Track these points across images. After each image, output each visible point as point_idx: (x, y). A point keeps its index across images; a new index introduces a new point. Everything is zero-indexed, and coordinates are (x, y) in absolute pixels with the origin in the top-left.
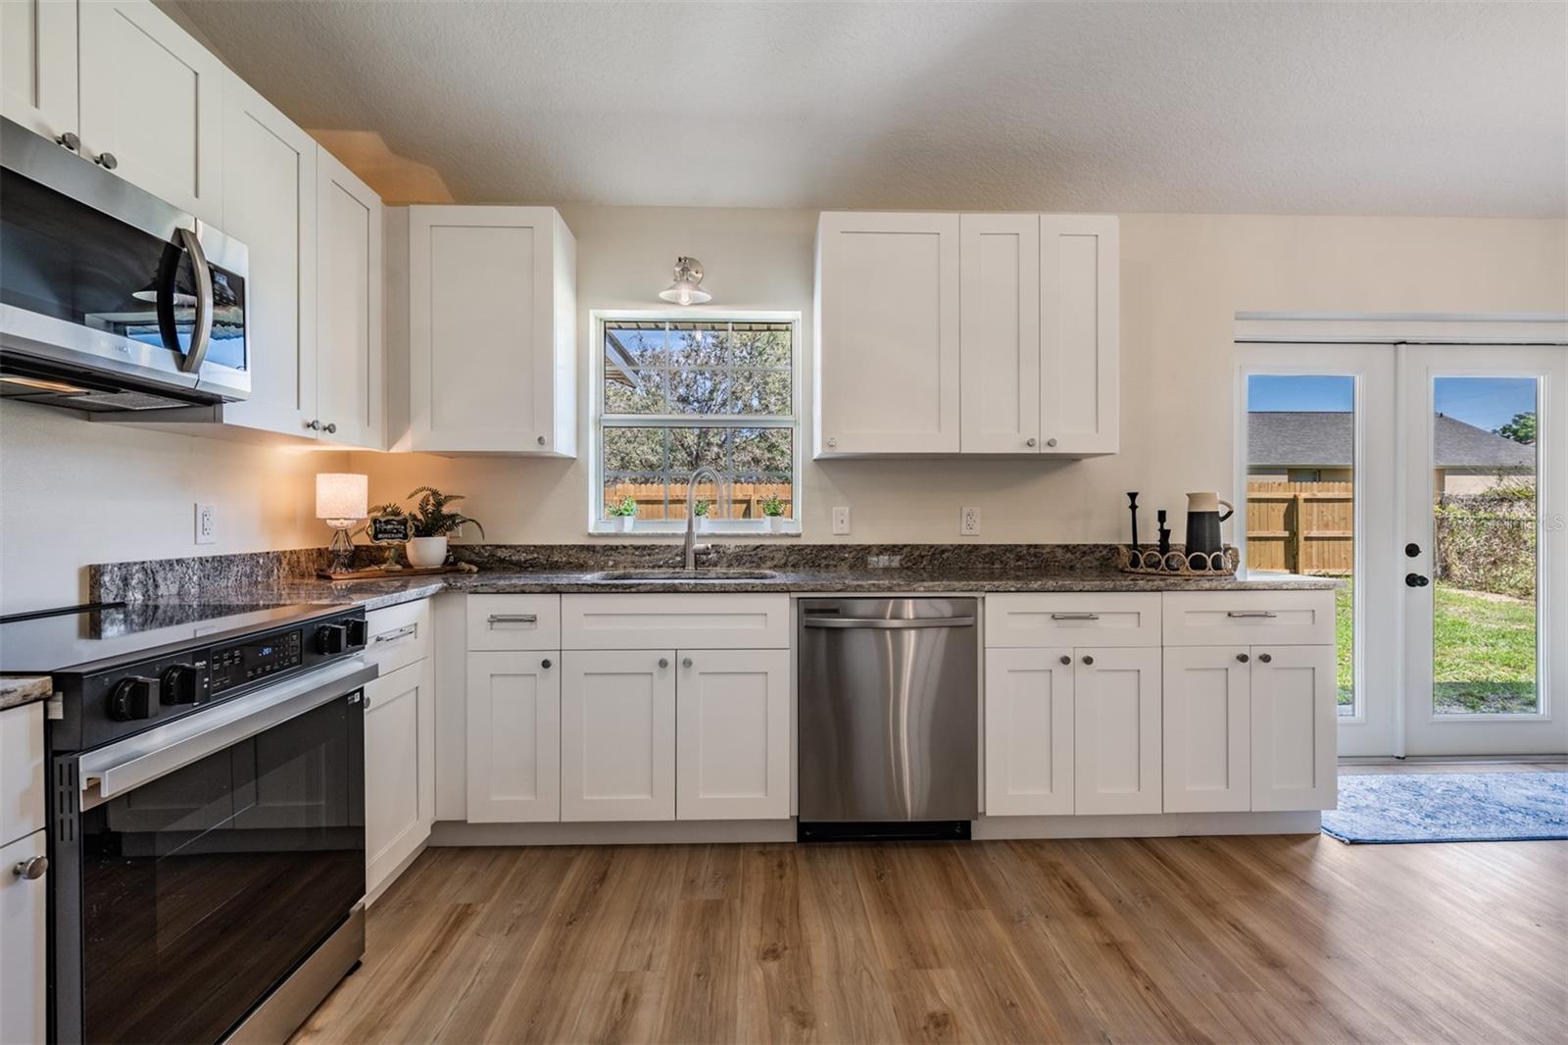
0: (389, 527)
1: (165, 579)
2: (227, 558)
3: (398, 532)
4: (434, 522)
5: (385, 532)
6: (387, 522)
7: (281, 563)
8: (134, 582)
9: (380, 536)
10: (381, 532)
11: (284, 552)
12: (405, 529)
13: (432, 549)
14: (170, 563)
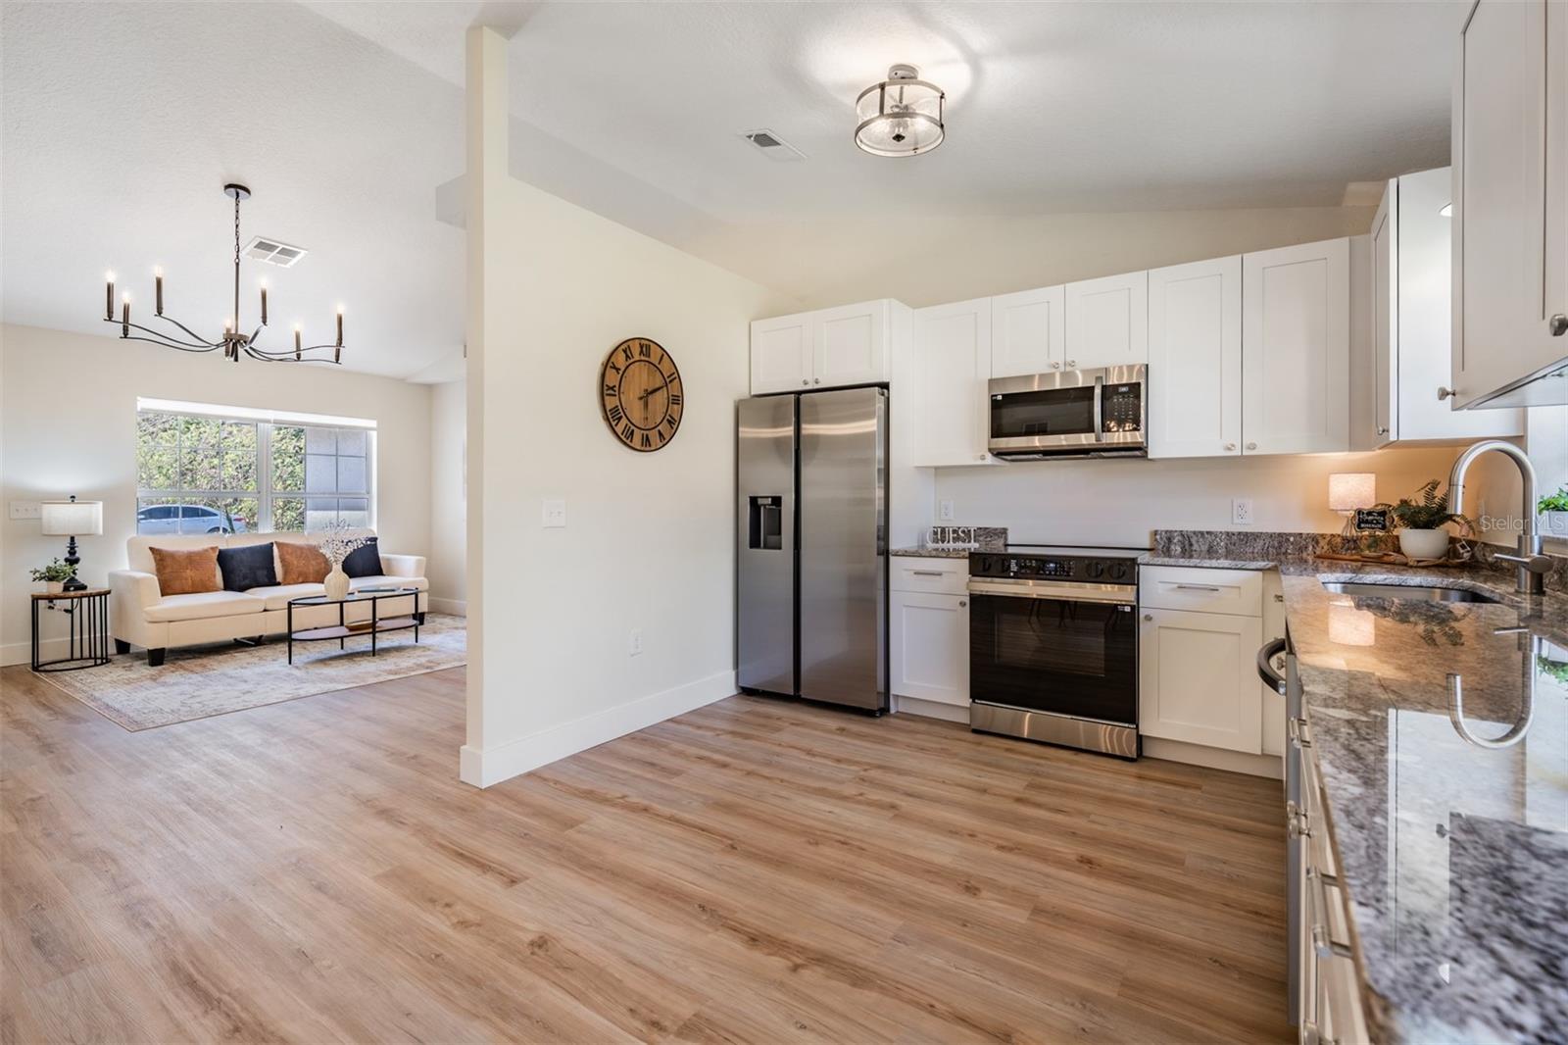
0: (1370, 518)
1: (1198, 542)
2: (1252, 534)
3: (1378, 523)
4: (1432, 517)
5: (1367, 522)
6: (1370, 513)
7: (1317, 543)
8: (1175, 541)
9: (1363, 525)
10: (1363, 522)
11: (1323, 536)
12: (1384, 521)
13: (1417, 542)
14: (1202, 533)
